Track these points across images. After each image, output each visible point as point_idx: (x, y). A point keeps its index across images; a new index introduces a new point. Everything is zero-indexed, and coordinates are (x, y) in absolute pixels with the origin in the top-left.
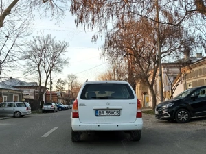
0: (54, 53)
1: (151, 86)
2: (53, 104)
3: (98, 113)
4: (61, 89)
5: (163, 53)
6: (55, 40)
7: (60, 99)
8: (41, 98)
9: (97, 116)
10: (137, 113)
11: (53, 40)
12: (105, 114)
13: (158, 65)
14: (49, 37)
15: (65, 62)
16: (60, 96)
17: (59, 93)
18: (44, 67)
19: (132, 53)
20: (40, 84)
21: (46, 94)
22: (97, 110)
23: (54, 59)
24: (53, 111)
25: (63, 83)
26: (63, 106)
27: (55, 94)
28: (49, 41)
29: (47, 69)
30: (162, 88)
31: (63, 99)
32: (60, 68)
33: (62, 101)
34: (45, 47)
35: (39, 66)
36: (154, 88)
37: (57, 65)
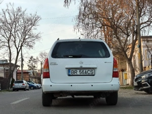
0: (25, 27)
1: (130, 60)
2: (24, 82)
3: (71, 72)
4: (32, 68)
5: (142, 23)
6: (26, 12)
7: (32, 78)
8: (11, 75)
9: (69, 75)
10: (113, 72)
11: (23, 13)
12: (78, 73)
13: (136, 37)
14: (19, 10)
15: (37, 37)
16: (32, 75)
17: (31, 71)
18: (15, 42)
19: (109, 24)
20: (10, 60)
21: (17, 73)
22: (69, 69)
23: (24, 33)
24: (24, 89)
25: (35, 61)
26: (35, 85)
27: (26, 73)
28: (20, 14)
29: (17, 44)
30: (141, 61)
31: (35, 78)
32: (31, 44)
33: (34, 80)
34: (15, 21)
35: (9, 41)
36: (132, 61)
37: (28, 40)
